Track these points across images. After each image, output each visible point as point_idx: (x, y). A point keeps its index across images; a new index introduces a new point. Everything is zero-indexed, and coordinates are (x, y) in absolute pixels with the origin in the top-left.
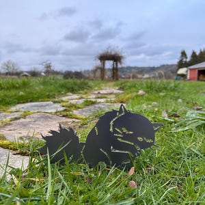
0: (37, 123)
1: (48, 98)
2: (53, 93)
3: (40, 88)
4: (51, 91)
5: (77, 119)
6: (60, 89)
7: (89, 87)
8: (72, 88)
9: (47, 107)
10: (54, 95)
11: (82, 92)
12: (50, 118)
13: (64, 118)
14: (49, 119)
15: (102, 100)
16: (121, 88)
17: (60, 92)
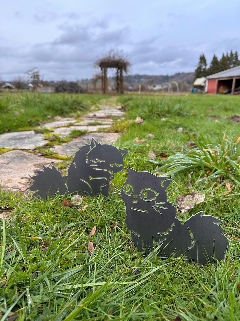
0: (10, 165)
1: (30, 125)
2: (36, 118)
3: (20, 112)
4: (34, 116)
5: (57, 158)
6: (46, 113)
7: (82, 107)
8: (61, 110)
9: (26, 141)
10: (38, 121)
11: (73, 114)
12: (26, 158)
13: (42, 158)
14: (25, 160)
15: (95, 129)
16: (123, 109)
17: (45, 116)
